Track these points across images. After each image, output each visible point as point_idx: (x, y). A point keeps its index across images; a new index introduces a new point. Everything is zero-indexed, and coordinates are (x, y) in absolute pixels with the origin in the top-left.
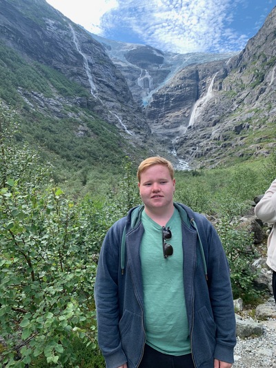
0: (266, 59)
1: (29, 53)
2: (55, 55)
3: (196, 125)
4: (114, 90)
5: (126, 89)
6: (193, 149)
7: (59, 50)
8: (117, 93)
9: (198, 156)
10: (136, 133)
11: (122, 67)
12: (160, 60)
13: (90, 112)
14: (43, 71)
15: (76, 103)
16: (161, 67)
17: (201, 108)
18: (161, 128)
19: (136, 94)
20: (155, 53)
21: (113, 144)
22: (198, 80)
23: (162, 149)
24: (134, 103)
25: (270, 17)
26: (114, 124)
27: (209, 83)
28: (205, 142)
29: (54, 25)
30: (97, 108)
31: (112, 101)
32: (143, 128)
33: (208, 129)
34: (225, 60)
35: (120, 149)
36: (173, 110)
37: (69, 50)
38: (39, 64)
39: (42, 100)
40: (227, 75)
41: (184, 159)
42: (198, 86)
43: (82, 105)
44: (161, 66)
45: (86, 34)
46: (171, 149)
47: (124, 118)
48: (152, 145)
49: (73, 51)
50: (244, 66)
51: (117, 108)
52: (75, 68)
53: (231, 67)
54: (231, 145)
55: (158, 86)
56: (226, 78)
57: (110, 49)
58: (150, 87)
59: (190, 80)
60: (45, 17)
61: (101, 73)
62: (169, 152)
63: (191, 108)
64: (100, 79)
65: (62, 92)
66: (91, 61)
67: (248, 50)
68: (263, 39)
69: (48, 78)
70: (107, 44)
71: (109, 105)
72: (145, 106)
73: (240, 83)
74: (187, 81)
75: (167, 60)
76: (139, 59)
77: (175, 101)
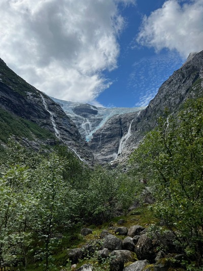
1: (16, 112)
2: (32, 113)
3: (123, 153)
4: (70, 133)
5: (77, 132)
7: (35, 110)
8: (71, 135)
10: (86, 160)
12: (95, 113)
14: (25, 124)
15: (47, 143)
18: (100, 156)
20: (92, 108)
22: (121, 124)
26: (72, 155)
29: (32, 95)
30: (61, 145)
31: (69, 140)
32: (90, 157)
34: (137, 112)
36: (106, 144)
37: (41, 110)
38: (22, 119)
39: (28, 142)
40: (139, 121)
42: (121, 128)
43: (51, 144)
44: (96, 116)
45: (51, 99)
47: (78, 150)
49: (44, 110)
50: (150, 116)
51: (73, 144)
52: (45, 120)
53: (141, 117)
56: (139, 123)
57: (63, 106)
59: (116, 125)
60: (26, 91)
61: (61, 123)
63: (118, 142)
64: (61, 127)
65: (39, 136)
66: (55, 116)
67: (150, 107)
68: (159, 101)
69: (29, 128)
71: (67, 142)
72: (88, 141)
73: (148, 126)
74: (114, 125)
75: (100, 112)
76: (82, 112)
77: (108, 137)
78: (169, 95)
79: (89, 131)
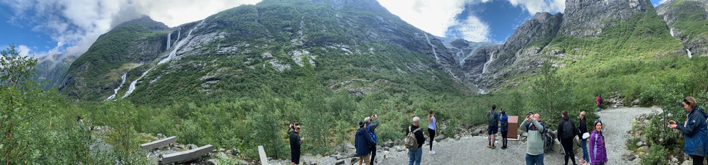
1: (408, 48)
2: (419, 47)
3: (485, 73)
4: (447, 59)
5: (452, 58)
6: (486, 84)
7: (421, 44)
9: (488, 87)
10: (459, 77)
11: (450, 49)
12: (467, 45)
13: (437, 70)
14: (415, 54)
15: (430, 66)
16: (468, 48)
18: (469, 75)
19: (457, 60)
20: (465, 42)
21: (449, 83)
22: (485, 53)
24: (456, 64)
26: (448, 74)
28: (491, 81)
30: (440, 67)
32: (461, 75)
33: (492, 75)
36: (474, 67)
37: (425, 44)
38: (412, 52)
39: (415, 66)
40: (499, 52)
42: (486, 57)
43: (433, 67)
45: (434, 36)
46: (475, 84)
48: (466, 83)
49: (427, 44)
51: (449, 67)
52: (429, 51)
53: (501, 49)
55: (467, 56)
56: (498, 54)
58: (463, 56)
60: (415, 33)
61: (440, 52)
63: (483, 66)
64: (440, 55)
65: (423, 62)
67: (508, 43)
69: (417, 57)
71: (445, 65)
74: (480, 54)
75: (470, 45)
76: (458, 45)
77: (475, 63)
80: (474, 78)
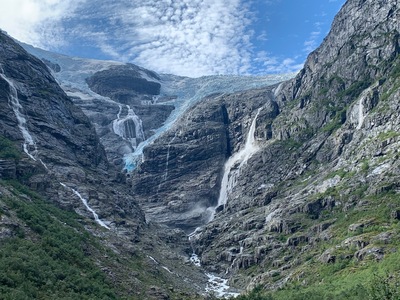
0: (344, 86)
3: (231, 203)
4: (69, 143)
5: (93, 141)
6: (234, 251)
8: (75, 148)
9: (245, 265)
10: (117, 224)
11: (81, 102)
12: (153, 89)
13: (23, 187)
17: (238, 172)
18: (163, 212)
19: (112, 149)
20: (144, 76)
21: (74, 250)
22: (226, 121)
23: (172, 254)
24: (109, 167)
25: (340, 19)
26: (71, 208)
27: (248, 128)
28: (255, 236)
30: (37, 179)
31: (68, 165)
32: (130, 214)
33: (257, 210)
35: (87, 260)
36: (184, 177)
40: (278, 113)
41: (217, 271)
42: (228, 133)
44: (156, 99)
46: (188, 252)
47: (91, 196)
48: (150, 248)
50: (308, 97)
51: (77, 177)
53: (284, 99)
54: (307, 240)
55: (153, 134)
56: (278, 118)
57: (58, 69)
58: (138, 135)
59: (212, 123)
61: (43, 112)
62: (186, 259)
63: (220, 172)
64: (42, 124)
66: (24, 92)
67: (310, 71)
68: (333, 53)
70: (53, 61)
71: (59, 172)
72: (130, 170)
73: (303, 126)
74: (208, 124)
76: (115, 86)
77: (187, 159)
78: (364, 35)
79: (133, 140)
80: (188, 226)
